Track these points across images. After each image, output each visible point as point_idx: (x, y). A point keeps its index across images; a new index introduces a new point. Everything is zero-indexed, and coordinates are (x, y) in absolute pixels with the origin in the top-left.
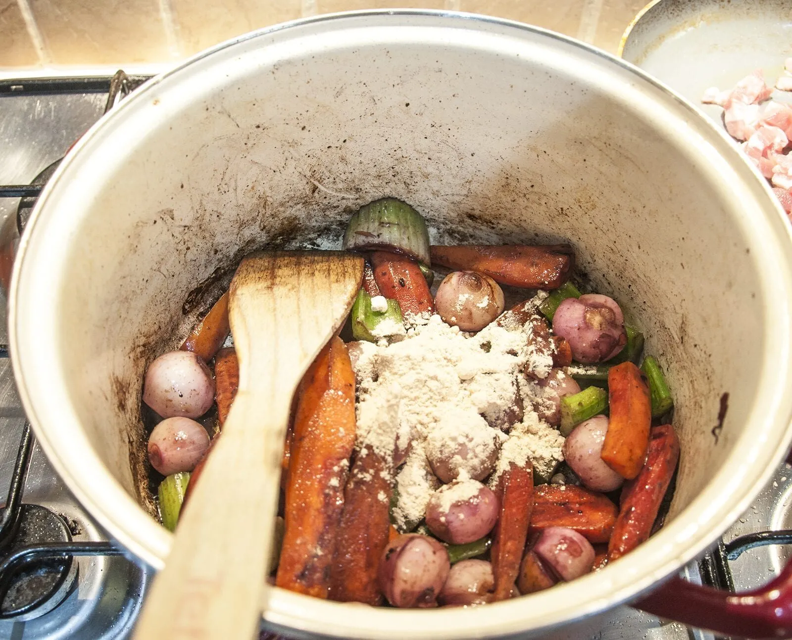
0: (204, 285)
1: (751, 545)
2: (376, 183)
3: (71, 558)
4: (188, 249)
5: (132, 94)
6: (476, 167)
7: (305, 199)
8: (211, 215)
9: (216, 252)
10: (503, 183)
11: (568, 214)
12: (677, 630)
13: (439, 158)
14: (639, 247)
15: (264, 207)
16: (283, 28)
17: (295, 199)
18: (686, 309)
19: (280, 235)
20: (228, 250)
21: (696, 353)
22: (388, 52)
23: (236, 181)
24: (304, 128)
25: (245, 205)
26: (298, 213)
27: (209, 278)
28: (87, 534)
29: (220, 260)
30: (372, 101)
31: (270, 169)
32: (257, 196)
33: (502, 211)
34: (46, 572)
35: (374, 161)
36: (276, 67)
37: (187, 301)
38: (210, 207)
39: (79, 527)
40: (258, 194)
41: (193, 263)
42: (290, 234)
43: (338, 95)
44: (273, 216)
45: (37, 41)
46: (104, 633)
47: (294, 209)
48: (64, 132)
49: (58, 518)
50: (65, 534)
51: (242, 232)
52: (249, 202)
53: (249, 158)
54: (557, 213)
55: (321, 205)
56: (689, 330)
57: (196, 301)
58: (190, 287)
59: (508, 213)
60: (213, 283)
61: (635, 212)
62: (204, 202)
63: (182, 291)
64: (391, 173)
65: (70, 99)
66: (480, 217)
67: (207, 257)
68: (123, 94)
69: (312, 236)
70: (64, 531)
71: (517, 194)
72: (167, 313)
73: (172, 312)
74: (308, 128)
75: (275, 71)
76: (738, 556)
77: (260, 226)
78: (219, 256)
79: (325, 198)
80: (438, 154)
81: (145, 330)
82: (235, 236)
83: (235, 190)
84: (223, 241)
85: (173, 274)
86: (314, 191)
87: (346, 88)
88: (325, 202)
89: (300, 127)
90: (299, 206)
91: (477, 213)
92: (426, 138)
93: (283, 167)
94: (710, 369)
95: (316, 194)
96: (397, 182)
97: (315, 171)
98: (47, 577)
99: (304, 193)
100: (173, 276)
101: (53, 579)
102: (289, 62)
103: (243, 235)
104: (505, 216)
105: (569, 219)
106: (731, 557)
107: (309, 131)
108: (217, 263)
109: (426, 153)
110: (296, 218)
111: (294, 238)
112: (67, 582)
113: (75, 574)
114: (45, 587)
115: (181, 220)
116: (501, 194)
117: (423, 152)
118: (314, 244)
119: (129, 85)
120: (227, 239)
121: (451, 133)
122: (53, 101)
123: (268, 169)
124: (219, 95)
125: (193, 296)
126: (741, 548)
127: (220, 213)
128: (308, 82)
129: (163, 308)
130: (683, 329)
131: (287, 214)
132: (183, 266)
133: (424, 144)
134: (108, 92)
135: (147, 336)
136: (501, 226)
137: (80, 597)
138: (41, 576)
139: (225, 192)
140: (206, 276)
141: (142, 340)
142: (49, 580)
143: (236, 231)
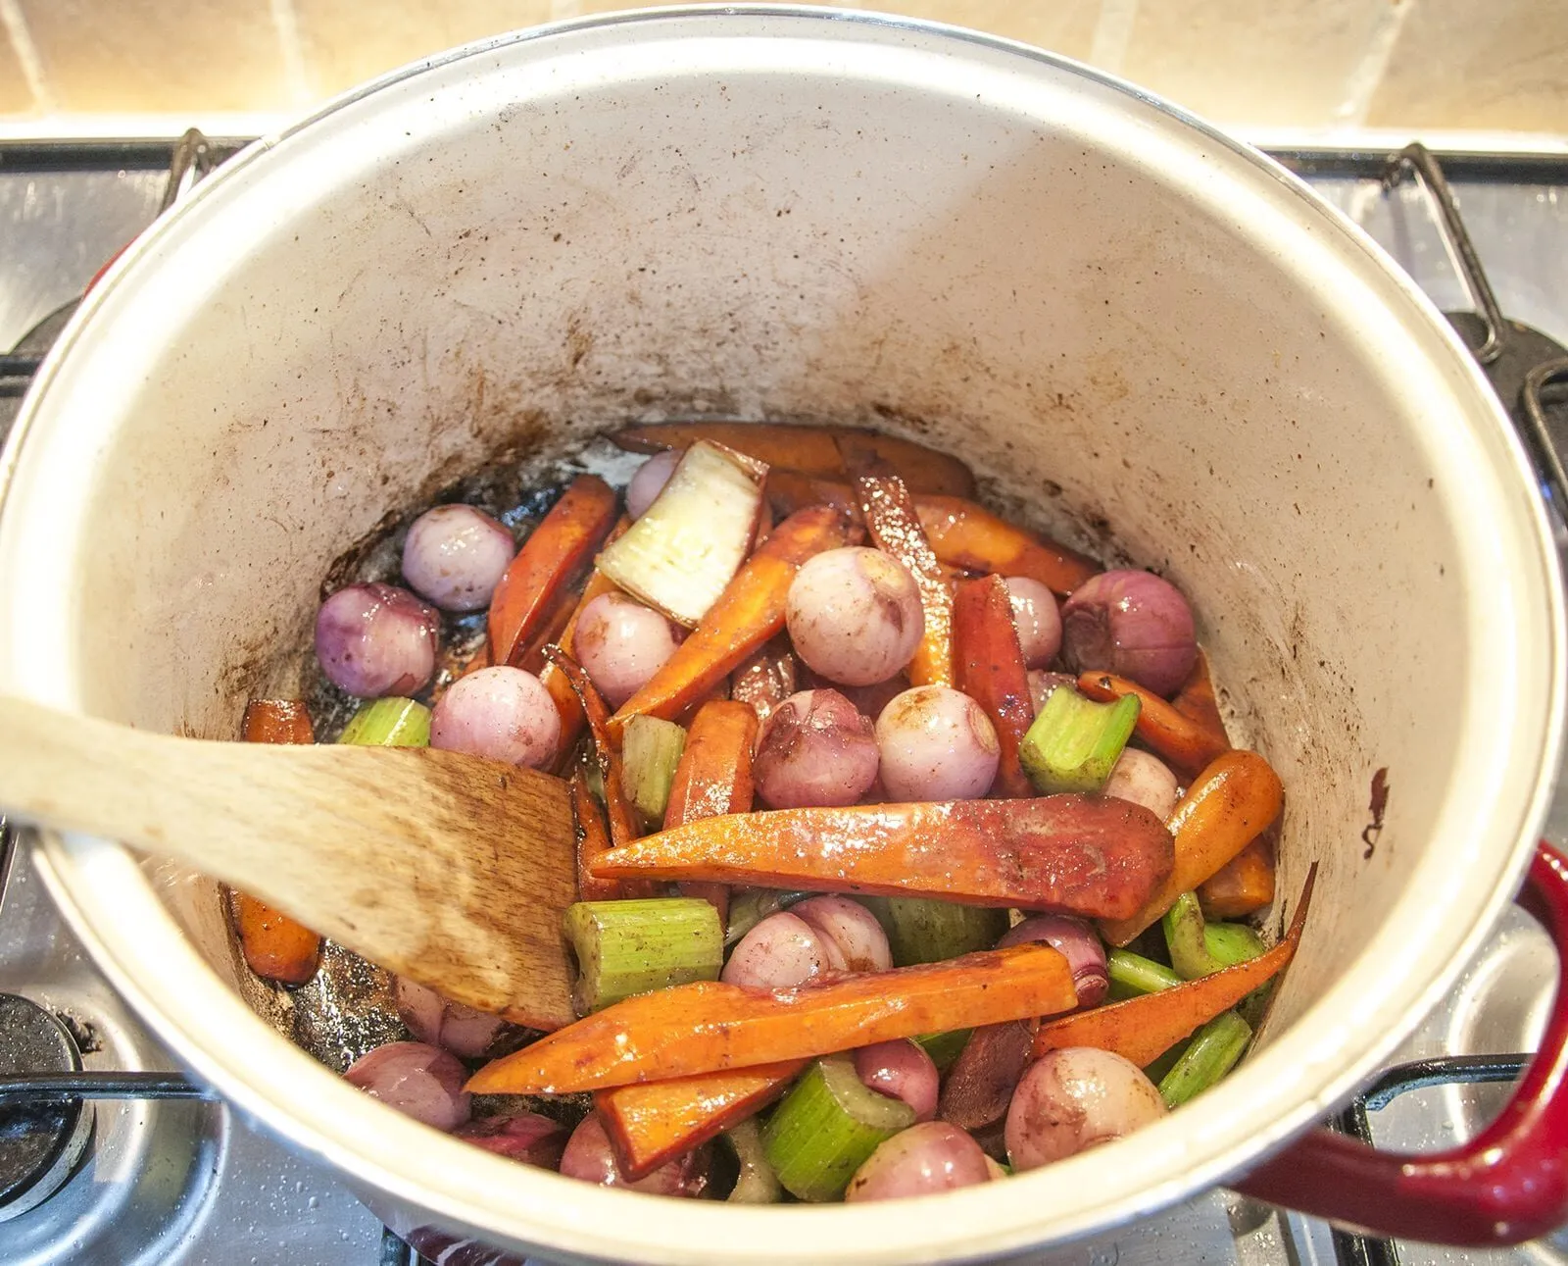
0: (361, 546)
1: (1411, 1084)
2: (698, 344)
3: (78, 1103)
4: (331, 475)
5: (216, 173)
6: (893, 315)
7: (560, 375)
8: (376, 408)
9: (385, 480)
10: (946, 346)
11: (1072, 405)
12: (1264, 1245)
13: (821, 297)
14: (1211, 471)
15: (480, 392)
16: (518, 39)
17: (540, 375)
18: (1305, 592)
19: (510, 446)
20: (409, 476)
21: (1324, 677)
22: (724, 89)
23: (424, 341)
24: (557, 238)
25: (443, 389)
26: (544, 404)
27: (371, 532)
28: (113, 1052)
29: (394, 497)
30: (692, 183)
31: (492, 317)
32: (464, 370)
33: (944, 400)
34: (28, 1131)
35: (694, 301)
36: (505, 118)
37: (329, 577)
38: (373, 392)
39: (98, 1037)
40: (467, 366)
41: (341, 501)
42: (531, 444)
43: (625, 171)
44: (497, 409)
45: (30, 66)
46: (144, 1246)
47: (537, 396)
48: (82, 247)
49: (56, 1022)
50: (69, 1053)
51: (436, 442)
52: (450, 384)
53: (450, 296)
54: (1051, 404)
55: (590, 386)
56: (1308, 633)
57: (347, 575)
58: (334, 549)
59: (953, 404)
60: (379, 541)
61: (1204, 403)
62: (362, 384)
63: (320, 557)
64: (728, 324)
65: (93, 182)
66: (900, 412)
67: (368, 492)
68: (199, 173)
69: (572, 447)
70: (66, 1047)
71: (973, 368)
72: (289, 600)
73: (300, 599)
74: (565, 236)
75: (502, 125)
76: (1386, 1103)
77: (471, 430)
78: (392, 488)
79: (599, 373)
80: (820, 290)
81: (245, 635)
82: (422, 449)
83: (424, 358)
84: (400, 459)
85: (301, 525)
86: (576, 361)
87: (641, 159)
88: (599, 380)
89: (550, 234)
90: (548, 390)
91: (893, 402)
92: (796, 257)
93: (517, 314)
94: (1351, 710)
95: (580, 366)
96: (739, 342)
97: (578, 321)
98: (31, 1140)
99: (557, 365)
100: (302, 528)
101: (43, 1145)
102: (531, 109)
103: (437, 447)
104: (949, 408)
105: (1073, 415)
106: (1373, 1106)
107: (568, 243)
108: (387, 501)
109: (795, 287)
110: (541, 413)
111: (538, 452)
112: (72, 1148)
113: (88, 1132)
114: (26, 1161)
115: (318, 418)
116: (939, 366)
117: (791, 283)
118: (576, 463)
119: (210, 156)
120: (408, 455)
121: (845, 248)
122: (61, 186)
123: (488, 318)
124: (392, 173)
125: (340, 568)
126: (1393, 1089)
127: (393, 404)
128: (568, 147)
129: (283, 592)
130: (1296, 633)
131: (524, 405)
132: (321, 510)
133: (791, 270)
134: (167, 168)
135: (252, 648)
136: (939, 429)
137: (98, 1177)
138: (18, 1138)
139: (403, 363)
140: (367, 527)
141: (243, 656)
142: (35, 1146)
143: (425, 439)
